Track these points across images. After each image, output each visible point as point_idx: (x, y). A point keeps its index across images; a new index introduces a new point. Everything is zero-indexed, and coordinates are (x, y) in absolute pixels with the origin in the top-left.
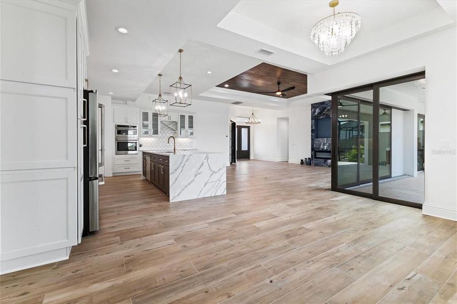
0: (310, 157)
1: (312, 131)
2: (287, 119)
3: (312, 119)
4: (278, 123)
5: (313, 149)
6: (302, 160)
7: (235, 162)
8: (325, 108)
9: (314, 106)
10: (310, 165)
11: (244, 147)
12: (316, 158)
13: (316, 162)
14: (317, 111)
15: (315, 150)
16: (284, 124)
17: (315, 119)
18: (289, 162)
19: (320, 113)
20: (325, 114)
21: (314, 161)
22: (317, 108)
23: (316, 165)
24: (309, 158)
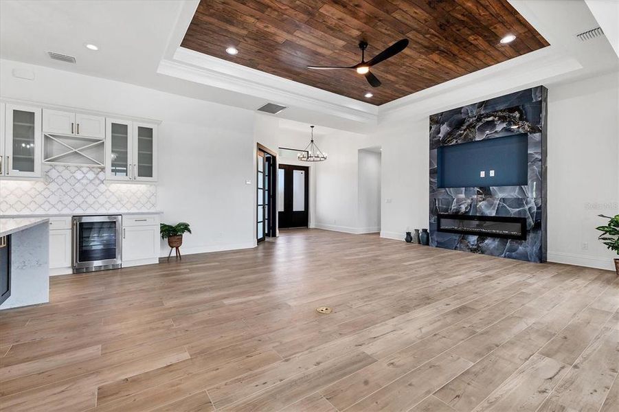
0: (428, 227)
1: (432, 173)
2: (376, 153)
3: (431, 148)
4: (359, 160)
5: (433, 211)
6: (408, 234)
7: (274, 235)
8: (462, 122)
9: (436, 120)
10: (427, 243)
11: (298, 206)
12: (439, 230)
13: (440, 240)
14: (444, 129)
15: (438, 214)
16: (371, 162)
17: (440, 148)
18: (381, 236)
19: (449, 134)
20: (461, 135)
21: (435, 237)
22: (443, 123)
23: (440, 245)
24: (425, 231)
